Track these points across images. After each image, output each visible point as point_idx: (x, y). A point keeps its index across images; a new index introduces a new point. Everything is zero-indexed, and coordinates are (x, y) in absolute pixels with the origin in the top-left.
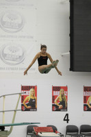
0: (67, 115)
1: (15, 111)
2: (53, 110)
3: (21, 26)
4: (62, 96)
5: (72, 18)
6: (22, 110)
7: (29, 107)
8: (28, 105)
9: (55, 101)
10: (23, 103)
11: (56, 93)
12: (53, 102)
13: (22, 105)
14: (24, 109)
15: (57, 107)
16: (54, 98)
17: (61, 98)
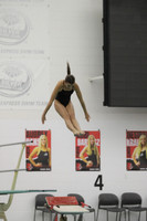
0: (100, 177)
1: (16, 171)
2: (77, 170)
3: (23, 34)
4: (92, 146)
5: (106, 20)
6: (28, 170)
7: (38, 164)
8: (36, 161)
9: (81, 155)
10: (29, 159)
11: (81, 142)
12: (77, 156)
13: (28, 162)
14: (31, 168)
16: (78, 149)
17: (89, 150)
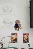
0: (29, 44)
1: (9, 43)
2: (24, 43)
6: (12, 43)
7: (14, 41)
10: (12, 40)
14: (13, 42)
15: (25, 41)
17: (26, 38)
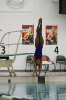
0: (57, 47)
1: (18, 44)
2: (46, 44)
6: (23, 44)
7: (28, 41)
9: (48, 37)
10: (24, 38)
11: (48, 31)
12: (46, 37)
13: (23, 40)
15: (49, 41)
16: (47, 34)
